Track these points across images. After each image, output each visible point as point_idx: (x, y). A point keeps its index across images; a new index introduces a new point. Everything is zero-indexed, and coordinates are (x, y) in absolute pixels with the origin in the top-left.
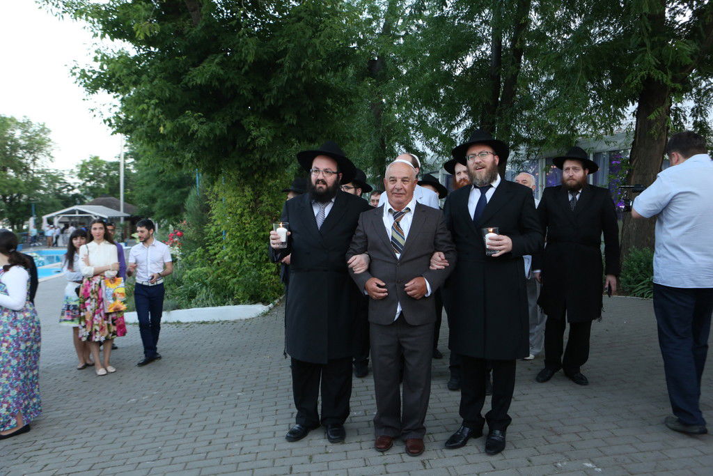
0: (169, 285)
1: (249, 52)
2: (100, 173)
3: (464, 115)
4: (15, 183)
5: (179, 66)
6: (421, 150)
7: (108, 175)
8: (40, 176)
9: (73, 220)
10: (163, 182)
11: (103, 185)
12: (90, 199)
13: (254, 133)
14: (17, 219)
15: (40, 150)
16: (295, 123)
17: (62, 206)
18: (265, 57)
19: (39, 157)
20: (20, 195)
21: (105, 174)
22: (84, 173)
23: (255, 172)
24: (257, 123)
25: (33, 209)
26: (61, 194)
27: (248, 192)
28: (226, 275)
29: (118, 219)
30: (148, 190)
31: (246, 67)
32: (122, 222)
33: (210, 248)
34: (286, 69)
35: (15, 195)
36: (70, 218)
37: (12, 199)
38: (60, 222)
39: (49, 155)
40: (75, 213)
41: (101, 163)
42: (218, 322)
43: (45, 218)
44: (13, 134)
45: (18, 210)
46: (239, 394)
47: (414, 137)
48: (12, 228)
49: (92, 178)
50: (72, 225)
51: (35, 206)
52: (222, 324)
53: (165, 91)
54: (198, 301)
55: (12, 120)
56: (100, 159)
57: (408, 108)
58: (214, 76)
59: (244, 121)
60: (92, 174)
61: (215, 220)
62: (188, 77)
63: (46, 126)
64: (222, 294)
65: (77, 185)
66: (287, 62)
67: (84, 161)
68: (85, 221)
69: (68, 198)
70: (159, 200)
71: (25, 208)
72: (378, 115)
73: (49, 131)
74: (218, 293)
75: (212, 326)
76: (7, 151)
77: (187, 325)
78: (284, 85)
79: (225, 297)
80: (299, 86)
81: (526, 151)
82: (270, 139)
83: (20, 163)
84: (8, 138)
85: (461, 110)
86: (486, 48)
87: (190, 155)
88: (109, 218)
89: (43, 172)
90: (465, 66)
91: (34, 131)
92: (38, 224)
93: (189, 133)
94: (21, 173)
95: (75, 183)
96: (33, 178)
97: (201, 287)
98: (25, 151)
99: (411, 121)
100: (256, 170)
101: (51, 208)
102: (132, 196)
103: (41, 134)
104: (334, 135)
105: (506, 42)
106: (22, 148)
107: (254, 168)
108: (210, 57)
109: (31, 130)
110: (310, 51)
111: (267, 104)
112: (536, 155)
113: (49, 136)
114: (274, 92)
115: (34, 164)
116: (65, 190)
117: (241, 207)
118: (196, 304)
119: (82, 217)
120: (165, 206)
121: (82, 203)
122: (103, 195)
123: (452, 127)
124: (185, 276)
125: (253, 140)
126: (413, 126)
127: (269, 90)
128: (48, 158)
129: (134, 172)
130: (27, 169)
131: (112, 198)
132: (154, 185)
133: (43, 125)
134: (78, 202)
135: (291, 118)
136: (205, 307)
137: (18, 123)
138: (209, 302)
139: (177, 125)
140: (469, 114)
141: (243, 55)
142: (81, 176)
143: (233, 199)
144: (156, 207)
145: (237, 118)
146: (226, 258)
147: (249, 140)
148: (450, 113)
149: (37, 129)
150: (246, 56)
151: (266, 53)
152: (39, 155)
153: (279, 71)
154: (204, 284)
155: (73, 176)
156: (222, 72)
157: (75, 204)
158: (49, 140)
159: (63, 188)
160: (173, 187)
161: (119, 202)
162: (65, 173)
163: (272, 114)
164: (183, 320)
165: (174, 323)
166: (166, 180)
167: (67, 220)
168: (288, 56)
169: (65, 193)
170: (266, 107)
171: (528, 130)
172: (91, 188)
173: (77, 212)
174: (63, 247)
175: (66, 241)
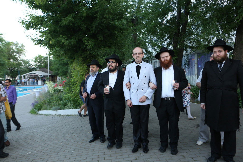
0: (58, 100)
1: (84, 12)
2: (41, 61)
3: (167, 38)
4: (13, 64)
5: (58, 19)
6: (151, 51)
7: (44, 61)
8: (21, 61)
9: (32, 76)
10: (61, 63)
11: (43, 65)
12: (38, 69)
13: (86, 44)
14: (14, 76)
15: (21, 53)
16: (102, 40)
17: (28, 71)
18: (90, 14)
19: (21, 55)
20: (15, 68)
21: (43, 61)
22: (36, 60)
23: (88, 59)
24: (88, 40)
25: (19, 73)
26: (29, 68)
27: (85, 66)
28: (77, 97)
29: (47, 76)
30: (56, 66)
31: (83, 18)
32: (48, 77)
33: (72, 87)
34: (98, 19)
35: (13, 68)
36: (31, 76)
37: (12, 70)
38: (28, 77)
39: (24, 54)
40: (32, 74)
41: (42, 57)
42: (74, 115)
43: (23, 75)
44: (12, 48)
45: (14, 73)
46: (72, 151)
47: (148, 46)
48: (12, 79)
49: (39, 62)
50: (32, 78)
51: (20, 72)
52: (75, 116)
53: (52, 28)
54: (67, 107)
55: (12, 43)
56: (42, 56)
57: (146, 36)
58: (70, 21)
59: (83, 39)
60: (39, 61)
61: (73, 77)
62: (61, 22)
63: (23, 45)
64: (76, 104)
65: (34, 65)
66: (98, 15)
67: (36, 56)
68: (36, 76)
69: (31, 69)
70: (60, 70)
71: (16, 72)
72: (135, 39)
73: (24, 46)
74: (74, 104)
75: (71, 117)
76: (11, 53)
77: (63, 116)
78: (98, 24)
79: (77, 105)
80: (103, 25)
81: (190, 51)
82: (93, 46)
83: (15, 57)
84: (11, 49)
85: (165, 36)
86: (175, 13)
87: (62, 52)
88: (44, 75)
89: (22, 60)
90: (167, 19)
91: (19, 46)
92: (20, 78)
93: (61, 44)
94: (15, 60)
95: (33, 64)
96: (19, 62)
97: (69, 102)
98: (16, 53)
99: (147, 41)
100: (88, 58)
101: (25, 72)
102: (52, 68)
103: (22, 47)
104: (117, 44)
105: (183, 10)
106: (16, 52)
107: (88, 57)
108: (69, 15)
109: (18, 46)
110: (107, 11)
111: (91, 32)
112: (194, 52)
113: (24, 48)
114: (94, 28)
115: (20, 58)
116: (30, 66)
117: (82, 72)
118: (66, 108)
119: (35, 75)
120: (62, 72)
121: (36, 71)
122: (43, 68)
123: (162, 42)
124: (64, 97)
125: (87, 46)
126: (148, 42)
127: (92, 27)
128: (24, 55)
129: (53, 60)
130: (17, 59)
131: (45, 69)
132: (58, 64)
133: (22, 44)
134: (34, 70)
135: (101, 38)
136: (69, 109)
137: (14, 44)
138: (71, 107)
139: (57, 41)
140: (169, 37)
141: (82, 14)
142: (35, 62)
143: (80, 69)
144: (59, 72)
145: (80, 38)
146: (77, 91)
147: (85, 46)
148: (161, 37)
149: (20, 46)
150: (83, 14)
151: (91, 13)
152: (21, 54)
153: (96, 19)
154: (70, 100)
155: (33, 61)
156: (73, 20)
157: (33, 71)
158: (24, 49)
159: (29, 66)
160: (65, 65)
161: (47, 70)
162: (30, 60)
163: (94, 36)
164: (62, 114)
165: (58, 115)
166: (62, 63)
167: (30, 76)
168: (99, 13)
169: (30, 67)
170: (91, 34)
171: (191, 43)
172: (39, 66)
173: (33, 74)
174: (28, 86)
175: (29, 84)
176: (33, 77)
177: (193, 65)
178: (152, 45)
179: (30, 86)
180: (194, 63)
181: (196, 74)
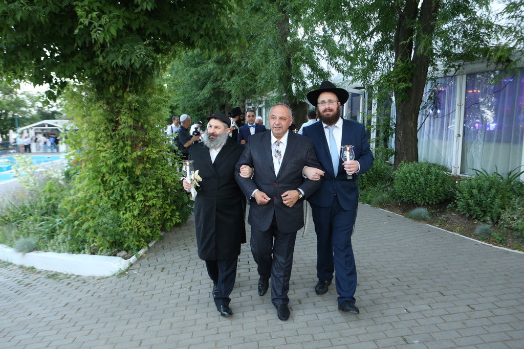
8: (24, 96)
14: (5, 130)
20: (7, 111)
35: (4, 111)
36: (43, 129)
40: (45, 126)
43: (22, 129)
48: (2, 137)
51: (18, 121)
89: (25, 93)
94: (7, 92)
96: (18, 98)
112: (456, 71)
130: (11, 91)
165: (28, 270)
174: (37, 153)
175: (38, 148)
176: (48, 133)
177: (449, 110)
178: (330, 54)
179: (40, 153)
180: (454, 102)
181: (459, 135)
